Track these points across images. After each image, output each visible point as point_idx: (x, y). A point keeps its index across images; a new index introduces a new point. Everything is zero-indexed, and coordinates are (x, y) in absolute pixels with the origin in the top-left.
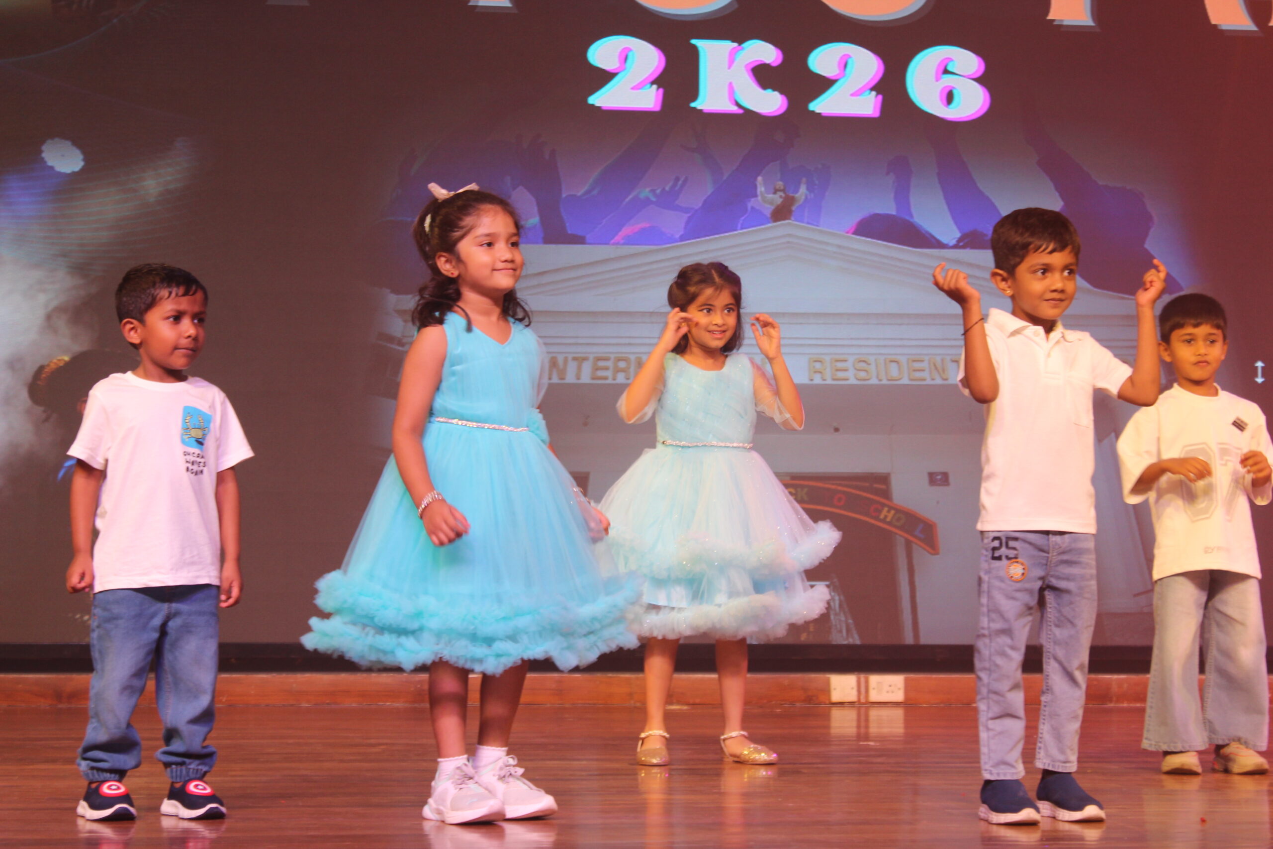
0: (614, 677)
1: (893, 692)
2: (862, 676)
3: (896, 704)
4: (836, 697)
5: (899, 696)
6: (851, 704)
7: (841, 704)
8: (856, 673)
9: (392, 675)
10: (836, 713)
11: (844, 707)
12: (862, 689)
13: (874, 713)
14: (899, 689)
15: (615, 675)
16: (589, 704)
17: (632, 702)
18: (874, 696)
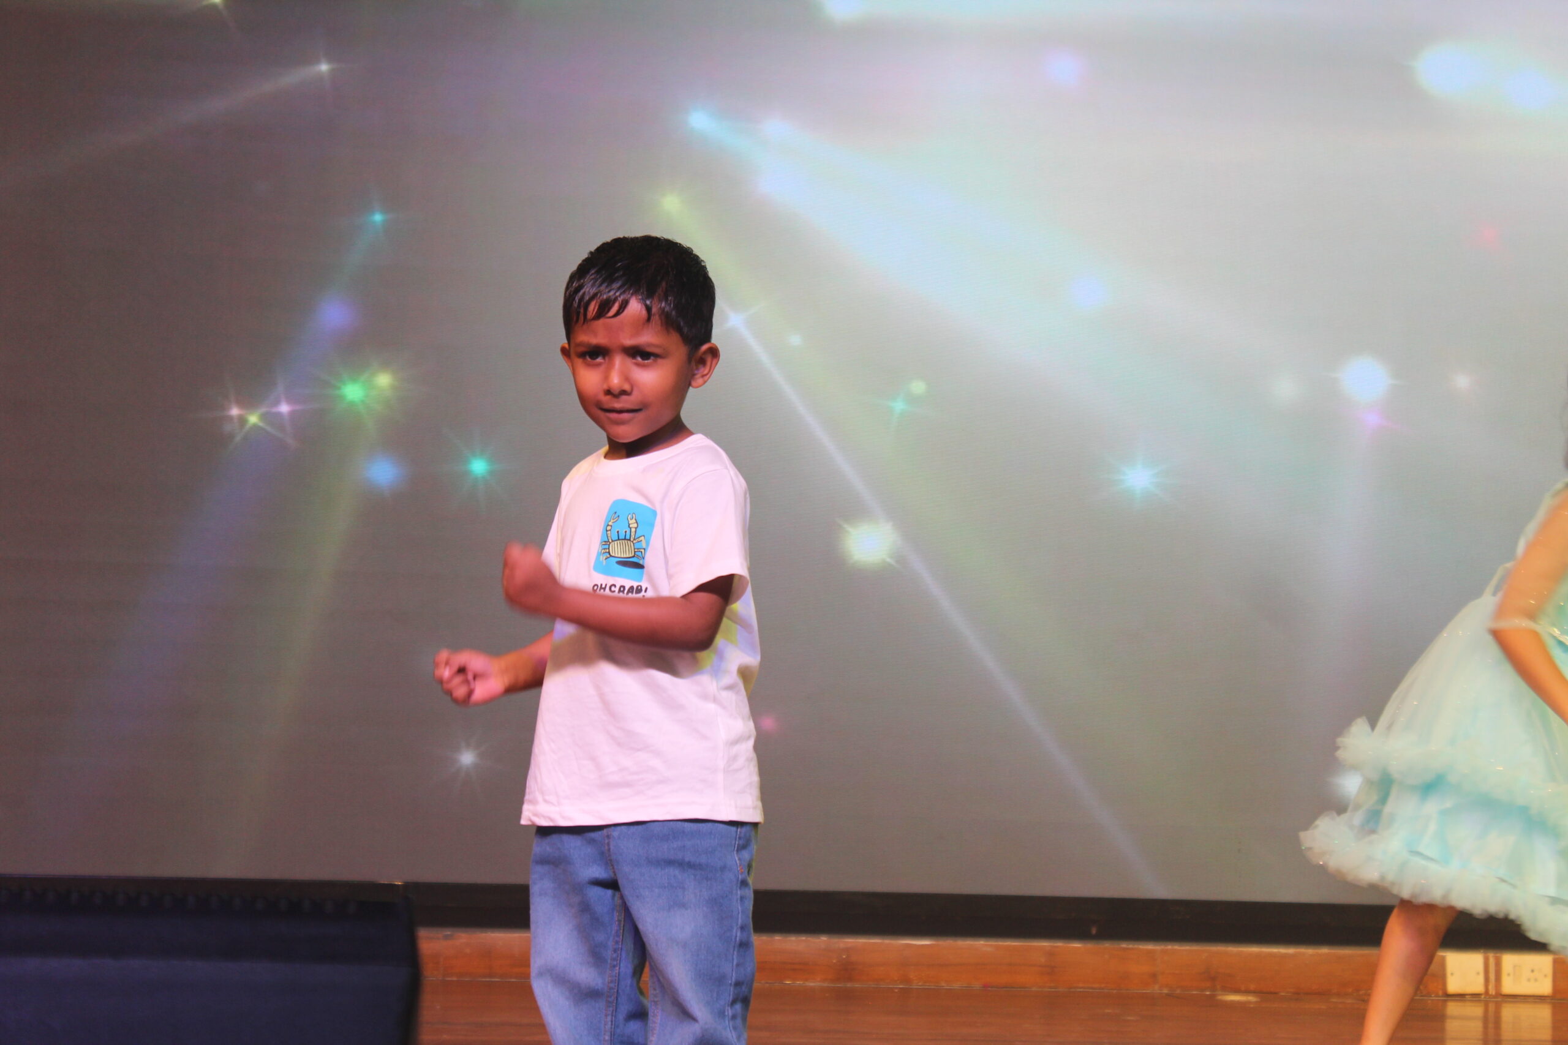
0: (1132, 949)
1: (1536, 980)
2: (1491, 956)
3: (1539, 999)
4: (1454, 985)
5: (1545, 987)
6: (1475, 996)
7: (1460, 997)
8: (1482, 951)
9: (804, 938)
10: (1453, 1008)
11: (1465, 1001)
12: (1492, 975)
13: (1508, 1012)
14: (1545, 976)
15: (1131, 946)
16: (1092, 988)
17: (1157, 987)
18: (1509, 986)
